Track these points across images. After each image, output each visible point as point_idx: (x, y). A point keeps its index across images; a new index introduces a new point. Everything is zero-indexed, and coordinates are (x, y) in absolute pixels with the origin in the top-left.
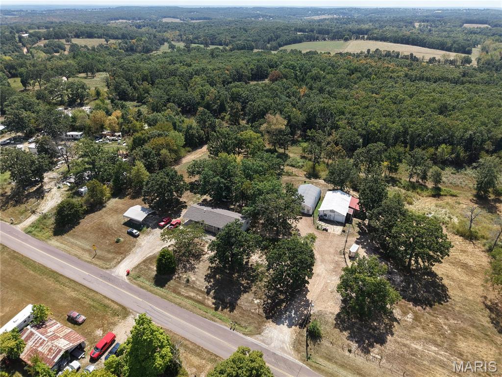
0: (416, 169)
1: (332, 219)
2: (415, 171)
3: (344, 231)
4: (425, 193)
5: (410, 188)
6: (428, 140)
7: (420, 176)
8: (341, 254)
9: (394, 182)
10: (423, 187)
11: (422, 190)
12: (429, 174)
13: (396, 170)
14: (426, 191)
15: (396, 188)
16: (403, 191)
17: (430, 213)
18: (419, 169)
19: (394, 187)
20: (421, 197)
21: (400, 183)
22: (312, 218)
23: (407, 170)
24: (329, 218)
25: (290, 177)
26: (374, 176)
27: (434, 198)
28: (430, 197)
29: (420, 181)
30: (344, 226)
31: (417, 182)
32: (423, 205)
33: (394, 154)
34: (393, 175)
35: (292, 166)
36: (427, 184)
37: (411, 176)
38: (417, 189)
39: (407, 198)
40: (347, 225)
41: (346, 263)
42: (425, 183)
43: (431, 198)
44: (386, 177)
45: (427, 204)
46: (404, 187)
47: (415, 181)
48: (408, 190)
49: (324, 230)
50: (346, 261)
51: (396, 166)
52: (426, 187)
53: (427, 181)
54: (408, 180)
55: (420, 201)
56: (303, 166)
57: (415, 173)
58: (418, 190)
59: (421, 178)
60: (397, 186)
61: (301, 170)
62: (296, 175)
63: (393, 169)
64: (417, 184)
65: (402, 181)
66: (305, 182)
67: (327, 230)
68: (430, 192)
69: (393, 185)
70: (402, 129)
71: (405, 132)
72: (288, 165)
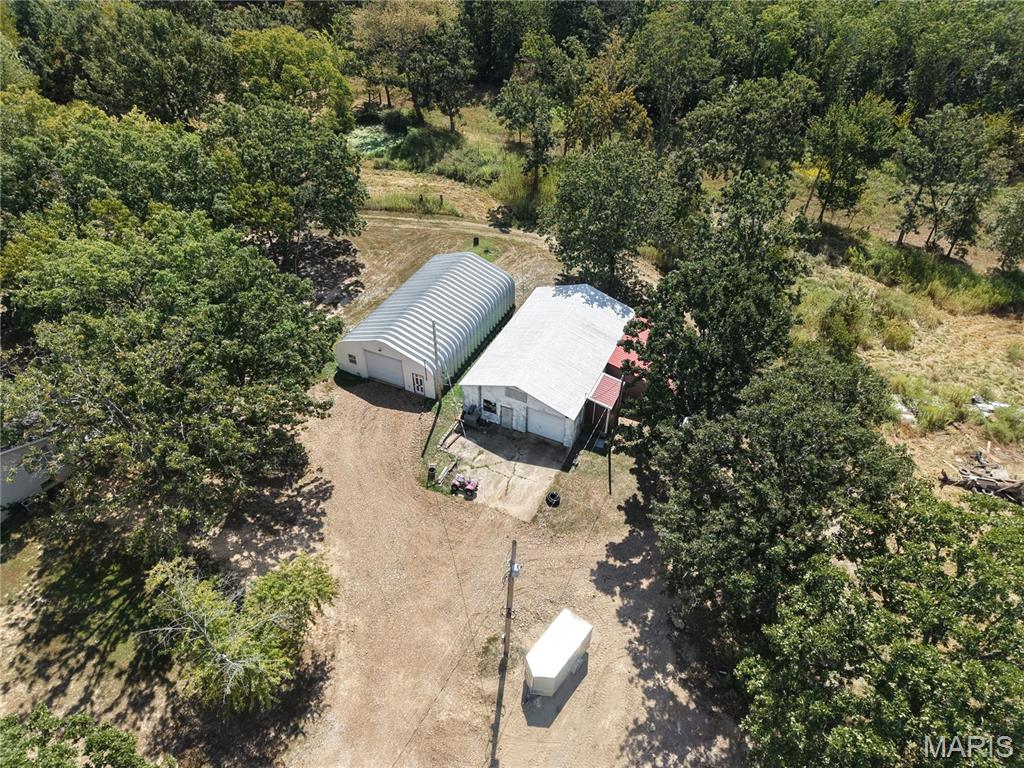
0: (934, 194)
1: (517, 424)
2: (927, 200)
3: (553, 500)
4: (963, 298)
5: (903, 277)
6: (987, 84)
7: (946, 224)
8: (483, 671)
9: (836, 245)
10: (955, 272)
11: (953, 284)
12: (988, 215)
13: (851, 199)
14: (966, 287)
15: (844, 272)
16: (872, 286)
17: (987, 397)
18: (948, 196)
19: (834, 266)
20: (942, 314)
21: (862, 250)
22: (428, 417)
23: (897, 198)
24: (506, 420)
25: (427, 221)
26: (738, 219)
27: (997, 321)
28: (982, 312)
29: (945, 244)
30: (566, 468)
31: (932, 247)
32: (954, 355)
33: (849, 129)
34: (839, 219)
35: (457, 176)
36: (968, 259)
37: (909, 223)
38: (932, 280)
39: (885, 319)
40: (584, 457)
41: (494, 741)
42: (965, 252)
43: (987, 318)
44: (801, 226)
45: (969, 348)
46: (877, 268)
47: (922, 244)
48: (893, 284)
49: (455, 490)
50: (495, 728)
51: (854, 182)
52: (966, 269)
53: (973, 243)
54: (894, 238)
55: (939, 331)
56: (495, 176)
57: (930, 211)
58: (937, 283)
59: (949, 233)
60: (847, 261)
61: (484, 193)
62: (454, 214)
63: (840, 193)
64: (932, 255)
65: (872, 246)
66: (476, 241)
67: (470, 494)
68: (984, 294)
69: (832, 261)
70: (892, 39)
71: (901, 57)
72: (440, 173)
